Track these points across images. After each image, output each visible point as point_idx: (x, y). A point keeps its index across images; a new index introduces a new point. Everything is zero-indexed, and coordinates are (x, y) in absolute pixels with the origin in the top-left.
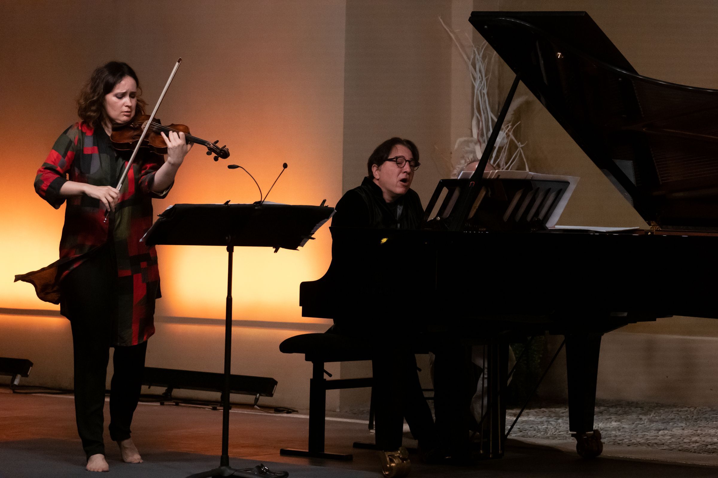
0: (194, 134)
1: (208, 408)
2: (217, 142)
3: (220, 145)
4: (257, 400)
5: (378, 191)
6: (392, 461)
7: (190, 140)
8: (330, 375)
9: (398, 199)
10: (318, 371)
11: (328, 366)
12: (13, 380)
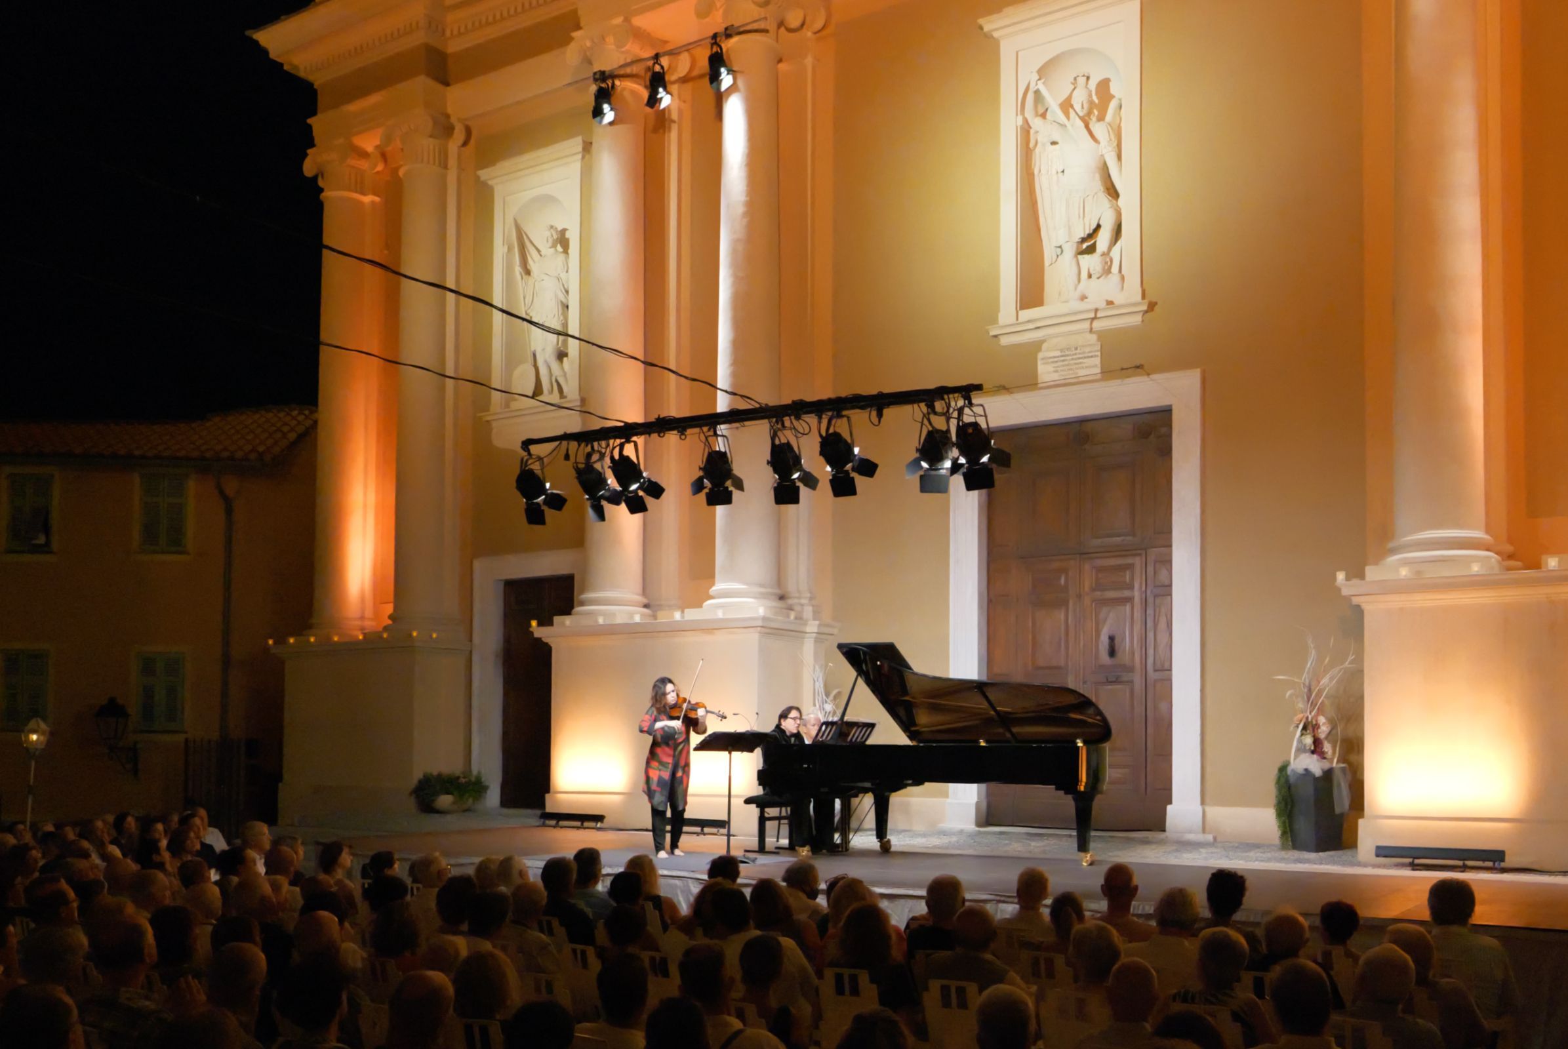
0: (708, 709)
1: (695, 835)
2: (719, 711)
3: (721, 713)
4: (718, 831)
5: (783, 732)
6: (803, 852)
7: (707, 712)
8: (768, 814)
9: (794, 735)
10: (762, 813)
11: (767, 810)
12: (596, 825)
